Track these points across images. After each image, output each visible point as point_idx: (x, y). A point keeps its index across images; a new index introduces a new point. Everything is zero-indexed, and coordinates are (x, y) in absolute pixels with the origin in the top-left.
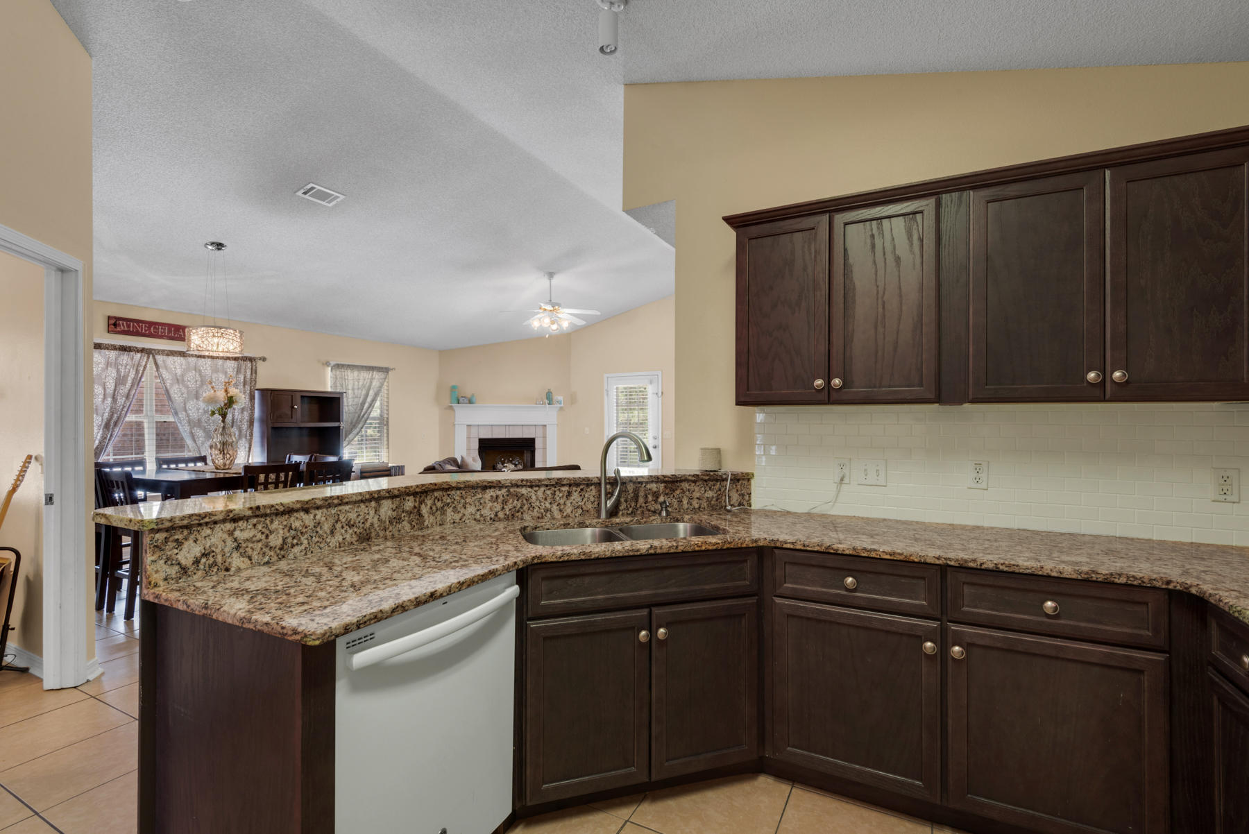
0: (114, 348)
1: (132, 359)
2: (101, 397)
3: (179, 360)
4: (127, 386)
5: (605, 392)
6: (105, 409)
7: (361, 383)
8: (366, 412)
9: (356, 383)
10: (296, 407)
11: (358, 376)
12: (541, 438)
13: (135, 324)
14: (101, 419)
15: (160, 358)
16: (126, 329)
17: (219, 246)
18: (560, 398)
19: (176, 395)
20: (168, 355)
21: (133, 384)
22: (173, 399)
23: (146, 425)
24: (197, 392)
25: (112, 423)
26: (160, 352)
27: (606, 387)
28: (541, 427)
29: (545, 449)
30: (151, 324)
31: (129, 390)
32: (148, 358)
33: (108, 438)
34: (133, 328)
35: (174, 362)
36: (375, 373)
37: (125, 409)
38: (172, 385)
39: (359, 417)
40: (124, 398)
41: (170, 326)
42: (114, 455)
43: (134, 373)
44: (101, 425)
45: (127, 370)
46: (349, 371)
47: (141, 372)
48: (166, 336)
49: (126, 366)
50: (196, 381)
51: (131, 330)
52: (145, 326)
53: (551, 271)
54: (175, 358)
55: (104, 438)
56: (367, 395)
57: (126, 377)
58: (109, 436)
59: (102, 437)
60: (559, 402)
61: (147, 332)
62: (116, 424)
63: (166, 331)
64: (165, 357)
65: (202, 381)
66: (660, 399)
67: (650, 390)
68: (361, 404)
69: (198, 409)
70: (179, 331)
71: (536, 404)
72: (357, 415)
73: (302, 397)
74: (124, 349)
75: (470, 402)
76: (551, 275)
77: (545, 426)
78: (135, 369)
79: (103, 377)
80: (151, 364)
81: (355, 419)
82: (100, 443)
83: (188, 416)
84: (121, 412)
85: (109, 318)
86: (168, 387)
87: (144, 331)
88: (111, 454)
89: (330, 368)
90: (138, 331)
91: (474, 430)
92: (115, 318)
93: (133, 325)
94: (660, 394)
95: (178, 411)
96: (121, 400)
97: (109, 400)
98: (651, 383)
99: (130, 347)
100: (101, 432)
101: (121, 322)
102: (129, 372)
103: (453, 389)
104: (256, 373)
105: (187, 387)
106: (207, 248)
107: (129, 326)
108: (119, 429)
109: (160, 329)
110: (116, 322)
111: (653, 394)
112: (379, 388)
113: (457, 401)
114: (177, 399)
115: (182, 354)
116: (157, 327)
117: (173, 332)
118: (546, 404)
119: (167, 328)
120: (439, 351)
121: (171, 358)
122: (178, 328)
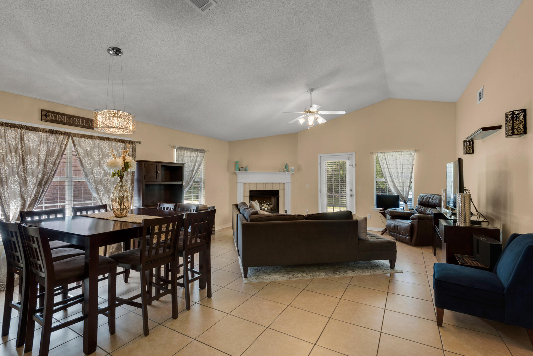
0: (45, 131)
1: (58, 139)
2: (36, 164)
3: (88, 141)
4: (54, 157)
5: (319, 165)
6: (39, 173)
7: (191, 159)
8: (194, 176)
9: (189, 158)
10: (159, 172)
11: (190, 155)
12: (282, 190)
13: (60, 116)
14: (35, 179)
15: (76, 139)
16: (54, 119)
17: (117, 51)
18: (293, 168)
19: (86, 164)
20: (81, 137)
21: (58, 156)
22: (84, 166)
23: (67, 184)
24: (99, 162)
25: (43, 183)
26: (76, 135)
27: (319, 162)
28: (282, 184)
29: (284, 196)
30: (70, 116)
31: (56, 160)
32: (68, 139)
33: (41, 192)
34: (58, 118)
35: (85, 142)
36: (198, 153)
37: (53, 173)
38: (84, 157)
39: (191, 178)
40: (52, 166)
41: (83, 118)
42: (45, 203)
43: (59, 148)
44: (36, 184)
45: (54, 146)
46: (186, 151)
47: (63, 148)
48: (79, 125)
49: (53, 144)
50: (99, 155)
51: (57, 120)
52: (67, 118)
53: (313, 88)
54: (86, 139)
55: (38, 192)
56: (195, 165)
57: (53, 151)
58: (41, 191)
59: (36, 192)
60: (292, 170)
61: (68, 122)
62: (46, 183)
63: (80, 122)
64: (79, 139)
65: (103, 155)
66: (354, 169)
67: (348, 163)
68: (192, 171)
69: (100, 173)
70: (89, 123)
71: (280, 171)
72: (190, 178)
73: (162, 166)
74: (52, 132)
75: (246, 170)
76: (312, 90)
77: (284, 183)
78: (60, 145)
79: (38, 150)
80: (70, 140)
81: (189, 180)
82: (35, 196)
83: (94, 177)
84: (50, 176)
85: (42, 110)
86: (81, 159)
87: (65, 121)
88: (43, 203)
89: (176, 150)
90: (61, 121)
91: (247, 186)
92: (46, 111)
93: (58, 116)
94: (354, 165)
95: (88, 174)
96: (50, 167)
97: (42, 166)
98: (348, 159)
99: (56, 131)
100: (36, 188)
101: (50, 114)
102: (55, 148)
103: (236, 163)
104: (135, 151)
105: (93, 159)
106: (109, 53)
107: (55, 117)
108: (49, 186)
109: (76, 121)
110: (47, 114)
111: (350, 165)
112: (201, 162)
113: (239, 170)
114: (87, 166)
115: (91, 137)
116: (74, 118)
117: (84, 123)
118: (285, 171)
119: (81, 120)
120: (229, 142)
121: (83, 139)
122: (88, 120)
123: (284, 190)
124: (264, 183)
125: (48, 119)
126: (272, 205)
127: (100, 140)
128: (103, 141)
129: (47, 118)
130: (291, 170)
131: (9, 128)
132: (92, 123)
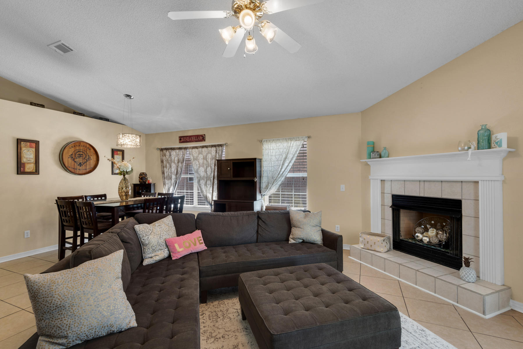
0: (177, 149)
1: (182, 152)
3: (196, 150)
10: (229, 169)
12: (472, 201)
15: (190, 150)
18: (503, 137)
24: (202, 164)
29: (477, 216)
30: (190, 137)
32: (186, 151)
38: (193, 161)
50: (201, 159)
60: (501, 144)
61: (188, 140)
73: (233, 163)
74: (180, 149)
75: (381, 156)
77: (477, 182)
83: (199, 175)
91: (387, 185)
92: (181, 137)
103: (368, 145)
105: (199, 162)
107: (184, 139)
109: (192, 138)
115: (196, 147)
122: (198, 136)
123: (475, 199)
124: (420, 181)
127: (202, 148)
128: (204, 149)
129: (181, 141)
130: (497, 143)
132: (200, 138)
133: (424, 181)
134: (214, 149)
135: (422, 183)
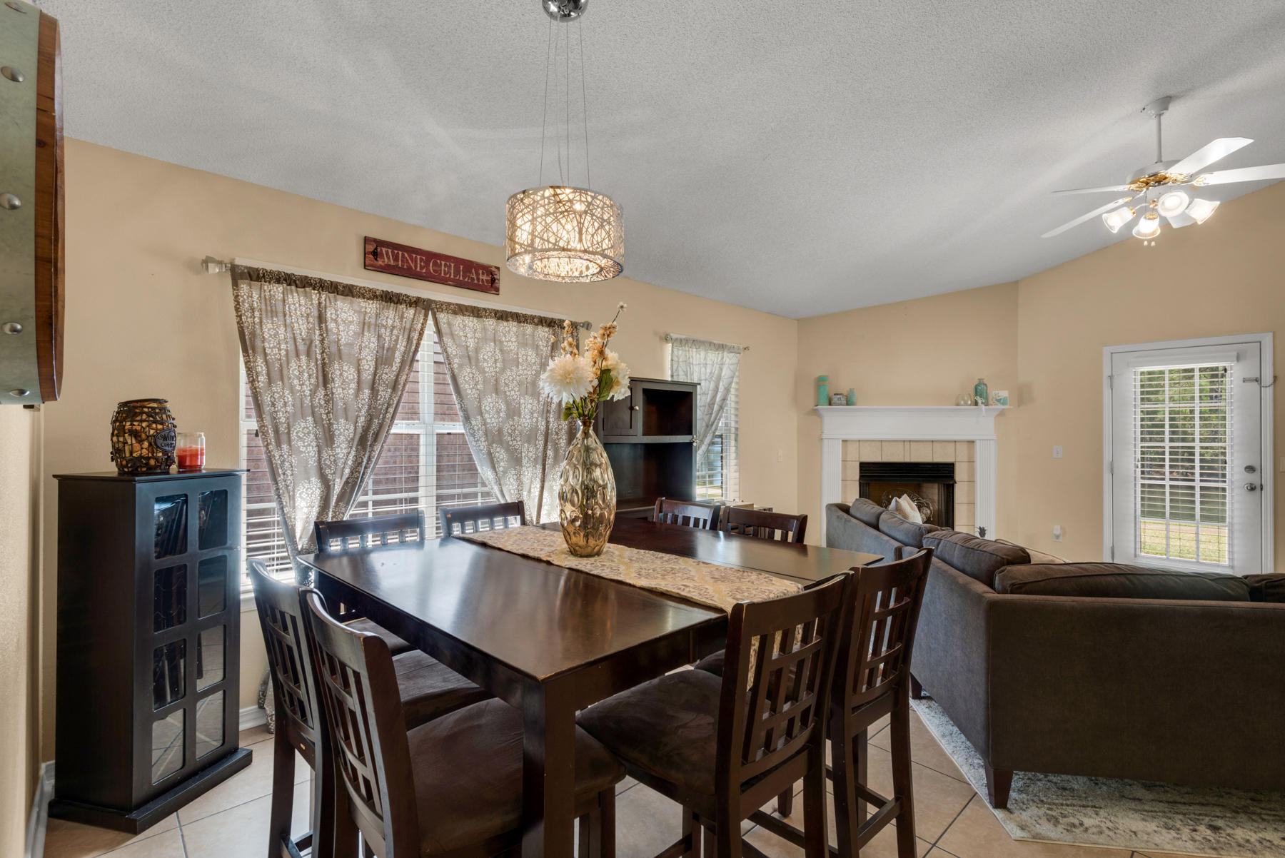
0: (373, 295)
1: (402, 318)
2: (353, 386)
3: (471, 322)
4: (394, 368)
5: (1106, 383)
6: (360, 410)
7: (708, 371)
8: (715, 418)
9: (703, 369)
10: (637, 408)
11: (705, 359)
12: (966, 464)
13: (406, 255)
14: (352, 428)
15: (442, 317)
16: (392, 263)
18: (1004, 394)
19: (467, 386)
20: (455, 313)
21: (403, 362)
22: (463, 393)
23: (422, 440)
24: (496, 380)
25: (370, 437)
26: (444, 307)
27: (1107, 372)
28: (965, 446)
29: (972, 481)
30: (431, 256)
31: (397, 376)
32: (426, 316)
33: (364, 464)
34: (402, 261)
35: (465, 326)
36: (725, 353)
37: (391, 410)
38: (461, 366)
40: (389, 390)
41: (457, 261)
42: (375, 493)
43: (404, 344)
44: (353, 440)
45: (394, 338)
46: (695, 350)
47: (415, 342)
48: (450, 279)
49: (392, 331)
50: (496, 361)
51: (400, 266)
52: (421, 260)
53: (1171, 93)
54: (465, 318)
55: (358, 463)
56: (716, 390)
57: (392, 350)
58: (365, 461)
59: (355, 462)
60: (1001, 401)
61: (424, 271)
62: (376, 439)
63: (452, 271)
64: (451, 317)
65: (504, 361)
66: (1268, 393)
67: (1237, 372)
68: (711, 403)
69: (498, 412)
70: (471, 272)
71: (958, 404)
72: (706, 423)
73: (645, 391)
74: (389, 298)
75: (849, 403)
76: (1164, 102)
77: (973, 442)
78: (406, 333)
79: (356, 349)
80: (430, 321)
81: (704, 429)
82: (352, 473)
83: (485, 424)
84: (384, 417)
85: (367, 240)
86: (456, 371)
87: (418, 269)
88: (370, 492)
89: (670, 345)
90: (410, 268)
91: (852, 449)
92: (375, 240)
93: (403, 255)
94: (1268, 378)
95: (470, 413)
96: (384, 393)
97: (367, 392)
98: (1239, 359)
99: (398, 295)
100: (353, 453)
101: (384, 250)
102: (397, 341)
103: (820, 382)
105: (483, 371)
106: (546, 9)
107: (396, 259)
108: (382, 446)
109: (443, 267)
110: (376, 249)
111: (1245, 380)
112: (731, 379)
113: (827, 401)
114: (469, 391)
115: (476, 312)
116: (439, 261)
117: (461, 274)
118: (976, 404)
119: (453, 265)
120: (798, 320)
121: (459, 318)
122: (469, 266)
123: (971, 462)
124: (904, 441)
125: (380, 262)
126: (928, 507)
127: (498, 319)
128: (505, 323)
129: (376, 259)
130: (999, 401)
131: (293, 288)
132: (477, 274)
133: (910, 441)
134: (543, 332)
135: (907, 445)
